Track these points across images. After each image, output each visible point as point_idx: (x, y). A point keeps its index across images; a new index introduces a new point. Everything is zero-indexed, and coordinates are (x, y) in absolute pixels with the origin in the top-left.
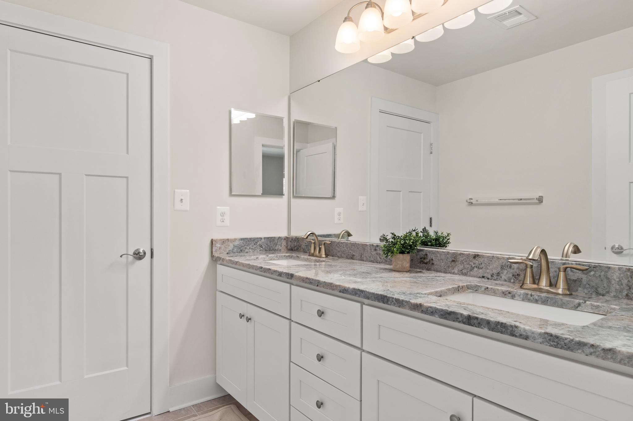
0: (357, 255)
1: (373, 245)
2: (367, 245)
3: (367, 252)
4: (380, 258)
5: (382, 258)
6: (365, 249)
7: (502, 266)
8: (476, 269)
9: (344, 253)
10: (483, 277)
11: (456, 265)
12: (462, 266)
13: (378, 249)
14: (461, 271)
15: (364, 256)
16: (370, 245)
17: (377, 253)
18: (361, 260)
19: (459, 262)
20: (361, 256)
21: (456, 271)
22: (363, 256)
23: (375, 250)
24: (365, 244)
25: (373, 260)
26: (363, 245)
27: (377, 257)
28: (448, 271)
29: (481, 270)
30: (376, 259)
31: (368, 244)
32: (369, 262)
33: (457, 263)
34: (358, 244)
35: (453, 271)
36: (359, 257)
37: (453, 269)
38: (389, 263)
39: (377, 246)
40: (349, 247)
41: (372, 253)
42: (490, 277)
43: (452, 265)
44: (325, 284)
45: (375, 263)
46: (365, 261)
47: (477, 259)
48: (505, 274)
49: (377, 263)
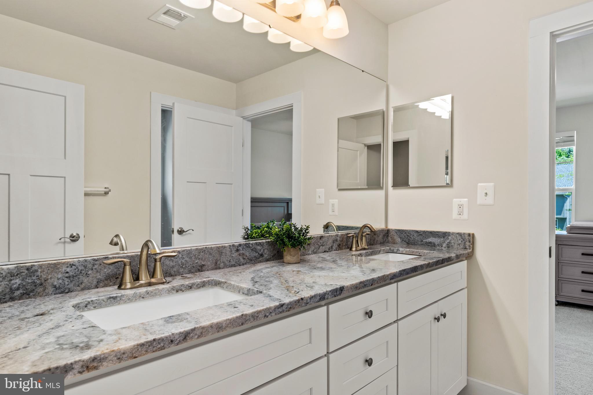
0: (209, 264)
1: (233, 245)
2: (225, 247)
3: (226, 256)
4: (244, 259)
5: (246, 258)
6: (222, 253)
7: (333, 241)
8: (321, 247)
9: (184, 267)
10: (325, 251)
11: (310, 247)
12: (314, 247)
13: (240, 248)
14: (313, 251)
15: (220, 261)
16: (230, 245)
17: (239, 254)
18: (216, 269)
19: (312, 245)
20: (216, 263)
21: (310, 252)
22: (219, 263)
23: (237, 250)
24: (222, 246)
25: (234, 263)
26: (218, 248)
27: (239, 258)
28: (305, 254)
29: (324, 247)
30: (238, 261)
31: (227, 245)
32: (229, 267)
33: (311, 245)
34: (211, 247)
35: (308, 253)
36: (213, 266)
37: (308, 251)
38: (254, 261)
39: (240, 245)
40: (195, 256)
41: (233, 255)
42: (328, 250)
43: (308, 248)
44: (379, 280)
45: (237, 266)
46: (223, 268)
47: (321, 239)
48: (334, 246)
49: (240, 265)
